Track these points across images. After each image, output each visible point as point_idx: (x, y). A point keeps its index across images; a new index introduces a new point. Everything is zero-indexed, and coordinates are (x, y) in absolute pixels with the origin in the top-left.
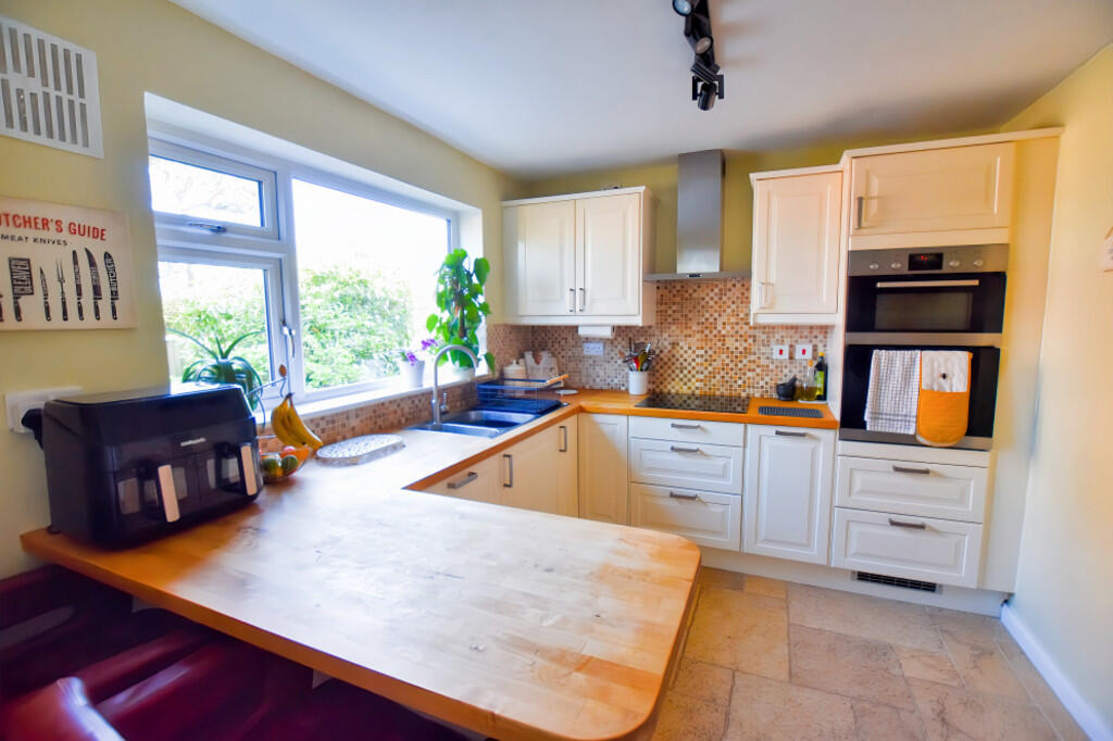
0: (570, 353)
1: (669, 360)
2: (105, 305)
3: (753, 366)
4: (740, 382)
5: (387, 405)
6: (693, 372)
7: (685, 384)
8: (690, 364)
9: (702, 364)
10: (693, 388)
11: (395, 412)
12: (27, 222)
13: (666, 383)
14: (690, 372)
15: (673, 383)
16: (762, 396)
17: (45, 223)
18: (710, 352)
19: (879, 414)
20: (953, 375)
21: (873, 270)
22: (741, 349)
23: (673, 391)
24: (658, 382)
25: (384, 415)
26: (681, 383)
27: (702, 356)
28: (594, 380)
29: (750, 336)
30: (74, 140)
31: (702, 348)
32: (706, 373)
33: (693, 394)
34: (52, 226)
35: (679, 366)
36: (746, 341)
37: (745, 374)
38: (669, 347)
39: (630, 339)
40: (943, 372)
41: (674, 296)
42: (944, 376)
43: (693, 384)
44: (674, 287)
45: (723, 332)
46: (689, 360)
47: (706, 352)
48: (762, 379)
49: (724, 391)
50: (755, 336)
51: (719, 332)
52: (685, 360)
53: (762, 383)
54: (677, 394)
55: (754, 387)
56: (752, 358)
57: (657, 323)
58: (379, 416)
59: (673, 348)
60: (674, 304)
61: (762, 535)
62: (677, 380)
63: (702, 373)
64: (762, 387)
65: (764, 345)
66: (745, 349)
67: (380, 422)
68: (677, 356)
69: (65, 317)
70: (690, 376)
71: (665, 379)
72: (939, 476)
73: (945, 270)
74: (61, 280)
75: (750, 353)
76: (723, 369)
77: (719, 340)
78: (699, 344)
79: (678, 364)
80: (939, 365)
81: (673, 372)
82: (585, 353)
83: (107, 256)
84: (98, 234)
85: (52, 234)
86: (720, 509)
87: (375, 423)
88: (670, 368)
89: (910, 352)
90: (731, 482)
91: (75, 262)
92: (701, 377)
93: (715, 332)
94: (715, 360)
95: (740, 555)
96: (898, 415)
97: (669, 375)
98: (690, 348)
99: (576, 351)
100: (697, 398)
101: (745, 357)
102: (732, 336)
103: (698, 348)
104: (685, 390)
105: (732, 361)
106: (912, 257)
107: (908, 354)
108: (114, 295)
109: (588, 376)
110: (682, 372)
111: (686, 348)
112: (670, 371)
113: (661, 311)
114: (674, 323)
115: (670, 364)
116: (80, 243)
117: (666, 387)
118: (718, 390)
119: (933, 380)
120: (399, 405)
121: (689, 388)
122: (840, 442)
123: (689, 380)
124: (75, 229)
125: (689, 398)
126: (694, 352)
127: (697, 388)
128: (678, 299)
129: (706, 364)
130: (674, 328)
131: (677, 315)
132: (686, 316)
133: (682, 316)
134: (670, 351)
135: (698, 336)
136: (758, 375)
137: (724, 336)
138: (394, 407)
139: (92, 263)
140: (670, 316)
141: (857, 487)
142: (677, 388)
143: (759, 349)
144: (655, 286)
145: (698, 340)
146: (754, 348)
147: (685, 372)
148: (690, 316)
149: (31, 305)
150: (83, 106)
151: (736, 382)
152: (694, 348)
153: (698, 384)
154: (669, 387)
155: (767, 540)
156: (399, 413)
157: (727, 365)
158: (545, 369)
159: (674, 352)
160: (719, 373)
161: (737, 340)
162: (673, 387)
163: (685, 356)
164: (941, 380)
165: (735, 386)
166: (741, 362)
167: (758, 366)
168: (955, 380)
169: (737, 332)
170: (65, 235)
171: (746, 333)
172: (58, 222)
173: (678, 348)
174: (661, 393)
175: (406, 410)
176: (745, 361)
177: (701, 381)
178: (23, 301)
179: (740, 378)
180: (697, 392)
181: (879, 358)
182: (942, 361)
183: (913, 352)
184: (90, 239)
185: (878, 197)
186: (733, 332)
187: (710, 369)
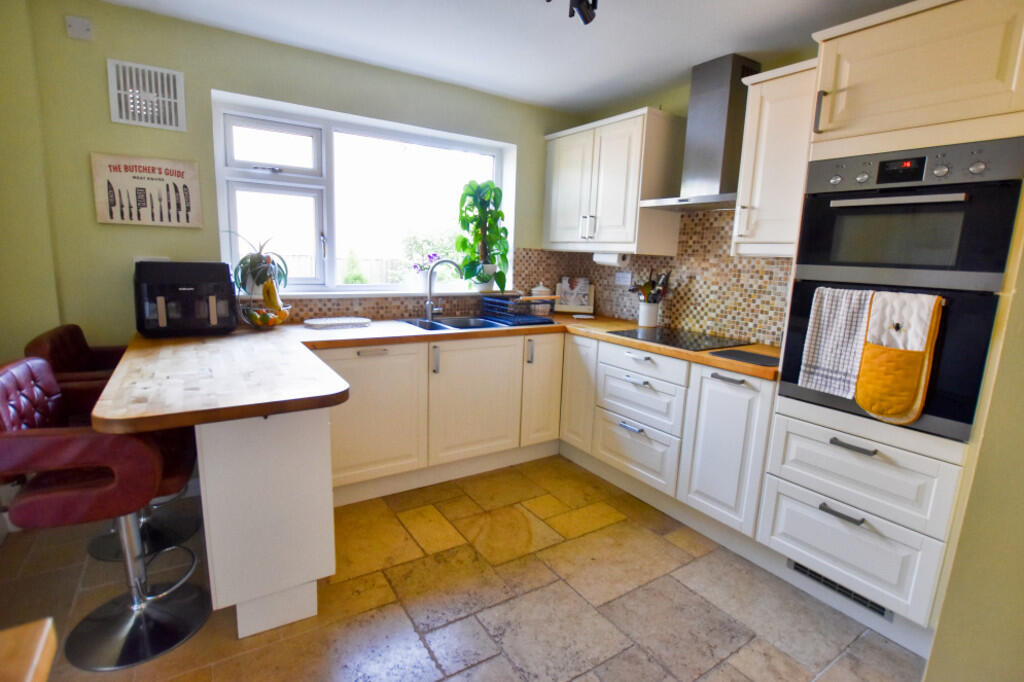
0: (605, 282)
1: (686, 294)
2: (183, 214)
3: (766, 308)
4: (751, 325)
5: (390, 300)
6: (706, 309)
7: (698, 322)
8: (704, 301)
9: (715, 302)
10: (705, 327)
11: (398, 307)
12: (146, 169)
13: (680, 319)
14: (702, 309)
15: (687, 319)
16: (772, 343)
17: (153, 170)
18: (724, 289)
19: (816, 368)
20: (909, 326)
21: (834, 185)
22: (755, 287)
23: (686, 328)
24: (674, 317)
25: (387, 307)
26: (694, 321)
27: (716, 292)
28: (622, 310)
29: (767, 273)
30: (171, 123)
31: (717, 283)
32: (718, 311)
33: (704, 333)
34: (157, 171)
35: (694, 302)
36: (761, 278)
37: (757, 316)
38: (687, 281)
39: (652, 270)
40: (896, 322)
41: (696, 225)
42: (897, 327)
43: (705, 322)
44: (697, 215)
45: (740, 267)
46: (703, 296)
47: (720, 288)
48: (775, 324)
49: (732, 333)
50: (772, 273)
51: (735, 266)
52: (700, 296)
53: (774, 329)
54: (690, 331)
55: (764, 332)
56: (766, 298)
57: (678, 255)
58: (382, 308)
59: (690, 282)
60: (695, 233)
61: (695, 486)
62: (691, 316)
63: (714, 311)
64: (774, 333)
65: (780, 284)
66: (760, 287)
67: (382, 312)
68: (693, 291)
69: (162, 219)
70: (702, 313)
71: (680, 315)
72: (890, 462)
73: (926, 181)
74: (160, 200)
75: (764, 292)
76: (735, 309)
77: (735, 276)
78: (714, 279)
79: (692, 299)
80: (893, 312)
81: (688, 307)
82: (617, 283)
83: (185, 187)
84: (180, 174)
85: (156, 175)
86: (659, 449)
87: (378, 312)
88: (685, 303)
89: (860, 292)
90: (671, 422)
91: (168, 190)
92: (713, 315)
93: (731, 266)
94: (728, 298)
95: (674, 501)
96: (837, 372)
97: (684, 311)
98: (705, 283)
99: (611, 279)
100: (707, 339)
101: (759, 297)
102: (748, 272)
103: (713, 283)
104: (697, 328)
105: (745, 300)
106: (883, 165)
107: (856, 293)
108: (188, 209)
109: (618, 305)
110: (695, 308)
111: (702, 283)
112: (685, 307)
113: (683, 242)
114: (692, 255)
115: (685, 299)
116: (170, 180)
117: (680, 323)
118: (728, 331)
119: (882, 330)
120: (402, 303)
121: (701, 327)
122: (779, 397)
123: (702, 318)
124: (168, 173)
125: (700, 337)
126: (709, 288)
127: (708, 328)
128: (699, 229)
129: (719, 302)
130: (692, 259)
131: (697, 246)
132: (705, 247)
133: (701, 247)
134: (687, 285)
135: (714, 270)
136: (770, 318)
137: (739, 271)
138: (398, 303)
139: (177, 190)
140: (690, 247)
141: (792, 455)
142: (690, 325)
143: (775, 289)
144: (680, 214)
145: (714, 275)
146: (769, 288)
147: (699, 308)
148: (709, 247)
149: (145, 212)
150: (176, 104)
151: (746, 324)
152: (709, 283)
153: (709, 323)
154: (683, 323)
155: (698, 492)
156: (402, 308)
157: (740, 304)
158: (578, 294)
159: (691, 286)
160: (730, 313)
161: (752, 277)
162: (687, 324)
163: (700, 291)
164: (893, 332)
165: (745, 329)
166: (754, 301)
167: (772, 309)
168: (911, 333)
169: (753, 267)
170: (163, 176)
171: (763, 267)
172: (160, 169)
173: (694, 281)
174: (676, 328)
175: (410, 307)
176: (758, 302)
177: (713, 319)
178: (142, 210)
179: (751, 321)
180: (708, 332)
181: (823, 296)
182: (896, 305)
183: (865, 292)
184: (176, 178)
185: (849, 89)
186: (748, 267)
187: (722, 307)
